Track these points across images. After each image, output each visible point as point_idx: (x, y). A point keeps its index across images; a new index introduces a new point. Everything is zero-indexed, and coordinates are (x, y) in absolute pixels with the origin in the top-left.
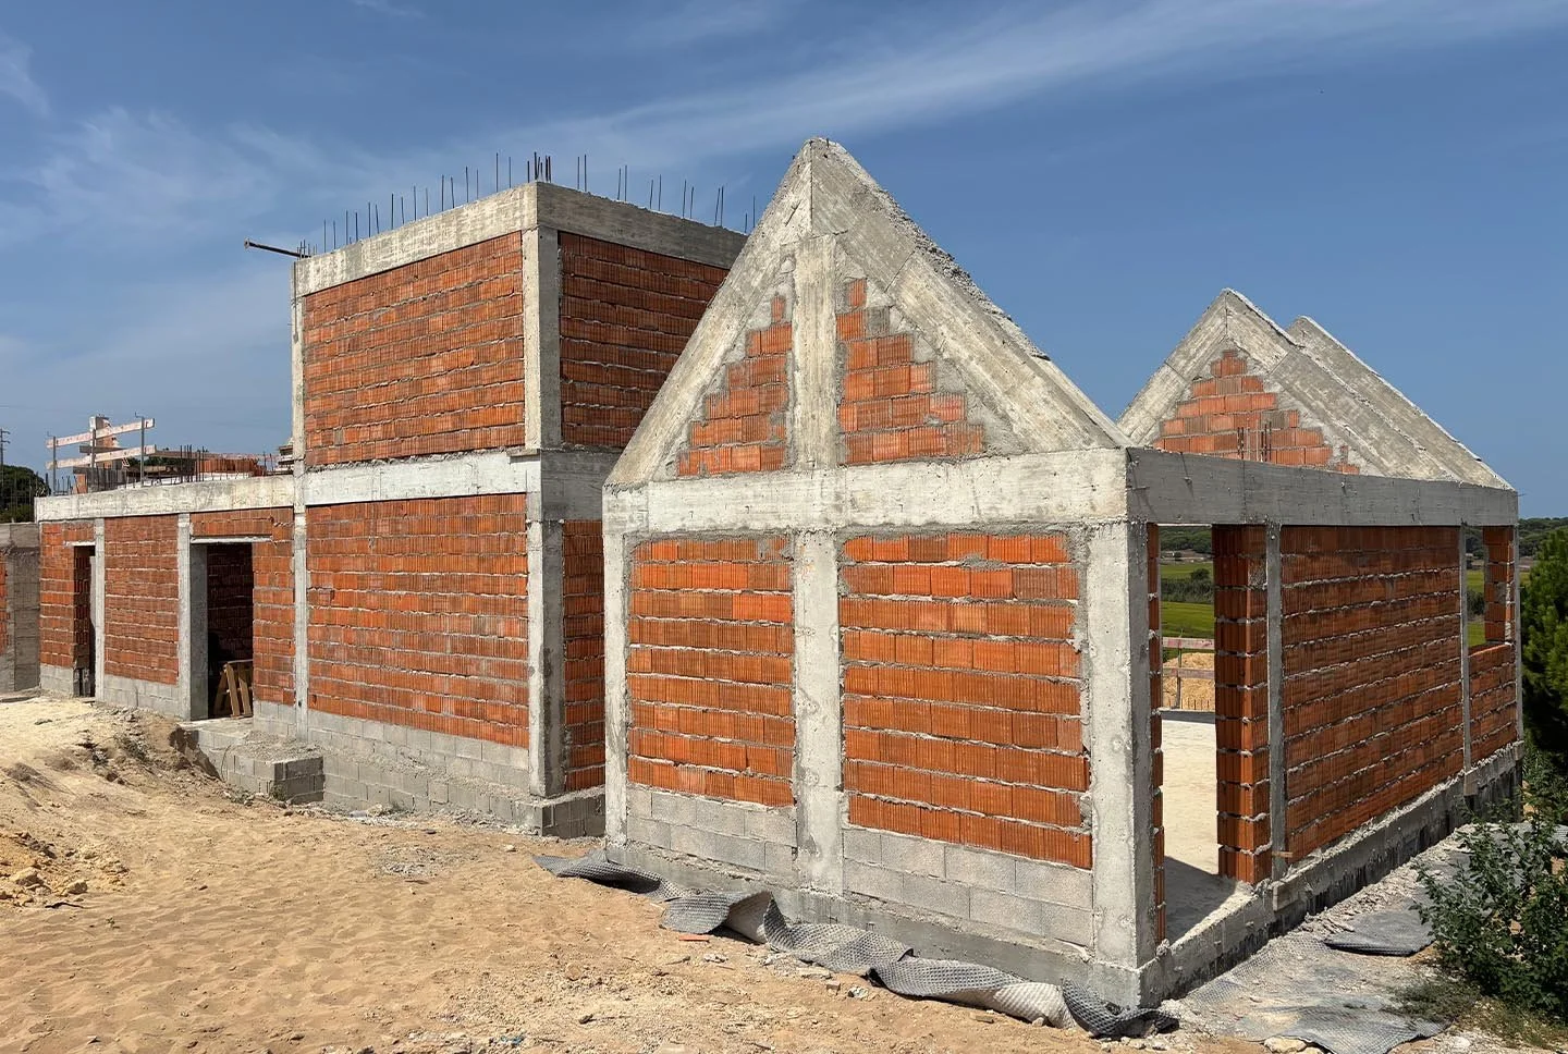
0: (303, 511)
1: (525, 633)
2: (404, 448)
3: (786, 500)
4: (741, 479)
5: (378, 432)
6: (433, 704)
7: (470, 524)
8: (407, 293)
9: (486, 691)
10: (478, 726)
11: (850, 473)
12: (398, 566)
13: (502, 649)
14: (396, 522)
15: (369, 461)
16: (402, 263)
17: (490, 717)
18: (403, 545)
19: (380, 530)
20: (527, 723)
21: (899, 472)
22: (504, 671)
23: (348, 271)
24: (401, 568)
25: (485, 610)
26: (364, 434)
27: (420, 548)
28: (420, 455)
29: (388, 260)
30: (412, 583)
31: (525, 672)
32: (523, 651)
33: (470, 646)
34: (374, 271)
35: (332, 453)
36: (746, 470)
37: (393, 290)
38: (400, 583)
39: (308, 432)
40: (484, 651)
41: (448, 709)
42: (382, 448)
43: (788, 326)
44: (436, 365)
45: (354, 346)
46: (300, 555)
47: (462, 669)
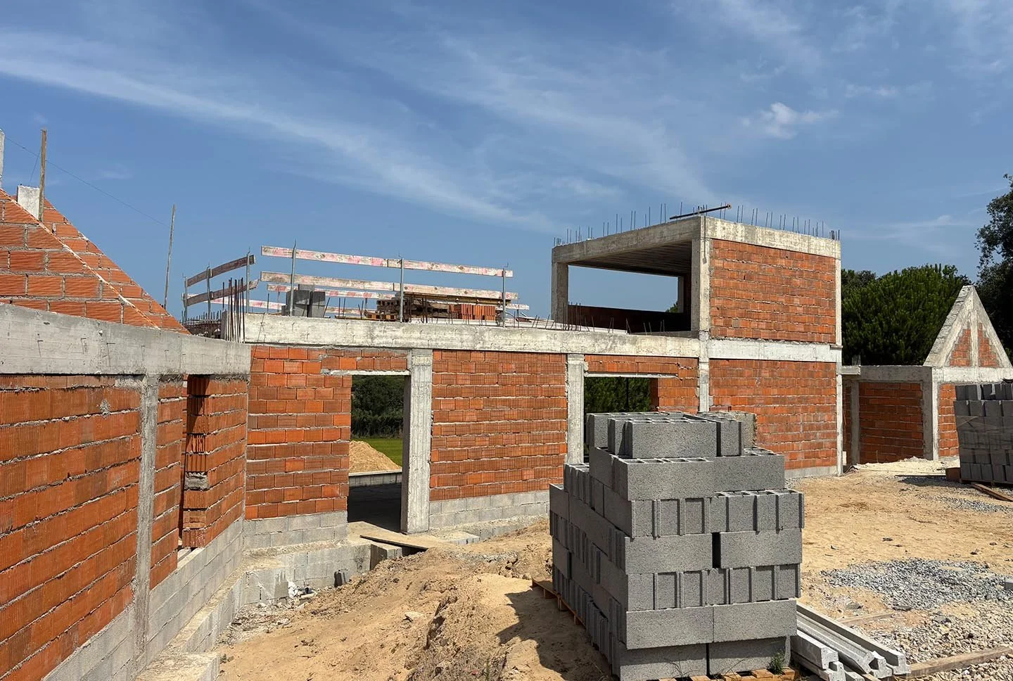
0: (708, 361)
1: (835, 419)
2: (778, 336)
3: (970, 374)
4: (962, 368)
5: (763, 325)
6: (793, 457)
7: (811, 374)
8: (783, 262)
9: (820, 446)
10: (814, 461)
11: (981, 368)
12: (775, 392)
13: (826, 427)
14: (772, 371)
15: (756, 339)
16: (778, 247)
17: (820, 456)
18: (777, 382)
19: (763, 374)
20: (836, 455)
21: (988, 369)
22: (829, 435)
23: (746, 237)
24: (776, 393)
25: (818, 411)
26: (754, 324)
27: (787, 384)
28: (786, 340)
29: (773, 243)
30: (782, 401)
31: (835, 435)
32: (835, 427)
33: (811, 427)
34: (763, 245)
35: (730, 331)
36: (963, 366)
37: (774, 258)
38: (776, 401)
39: (713, 316)
40: (818, 429)
41: (800, 457)
42: (765, 334)
43: (970, 330)
44: (797, 301)
45: (748, 277)
46: (704, 388)
47: (807, 438)
